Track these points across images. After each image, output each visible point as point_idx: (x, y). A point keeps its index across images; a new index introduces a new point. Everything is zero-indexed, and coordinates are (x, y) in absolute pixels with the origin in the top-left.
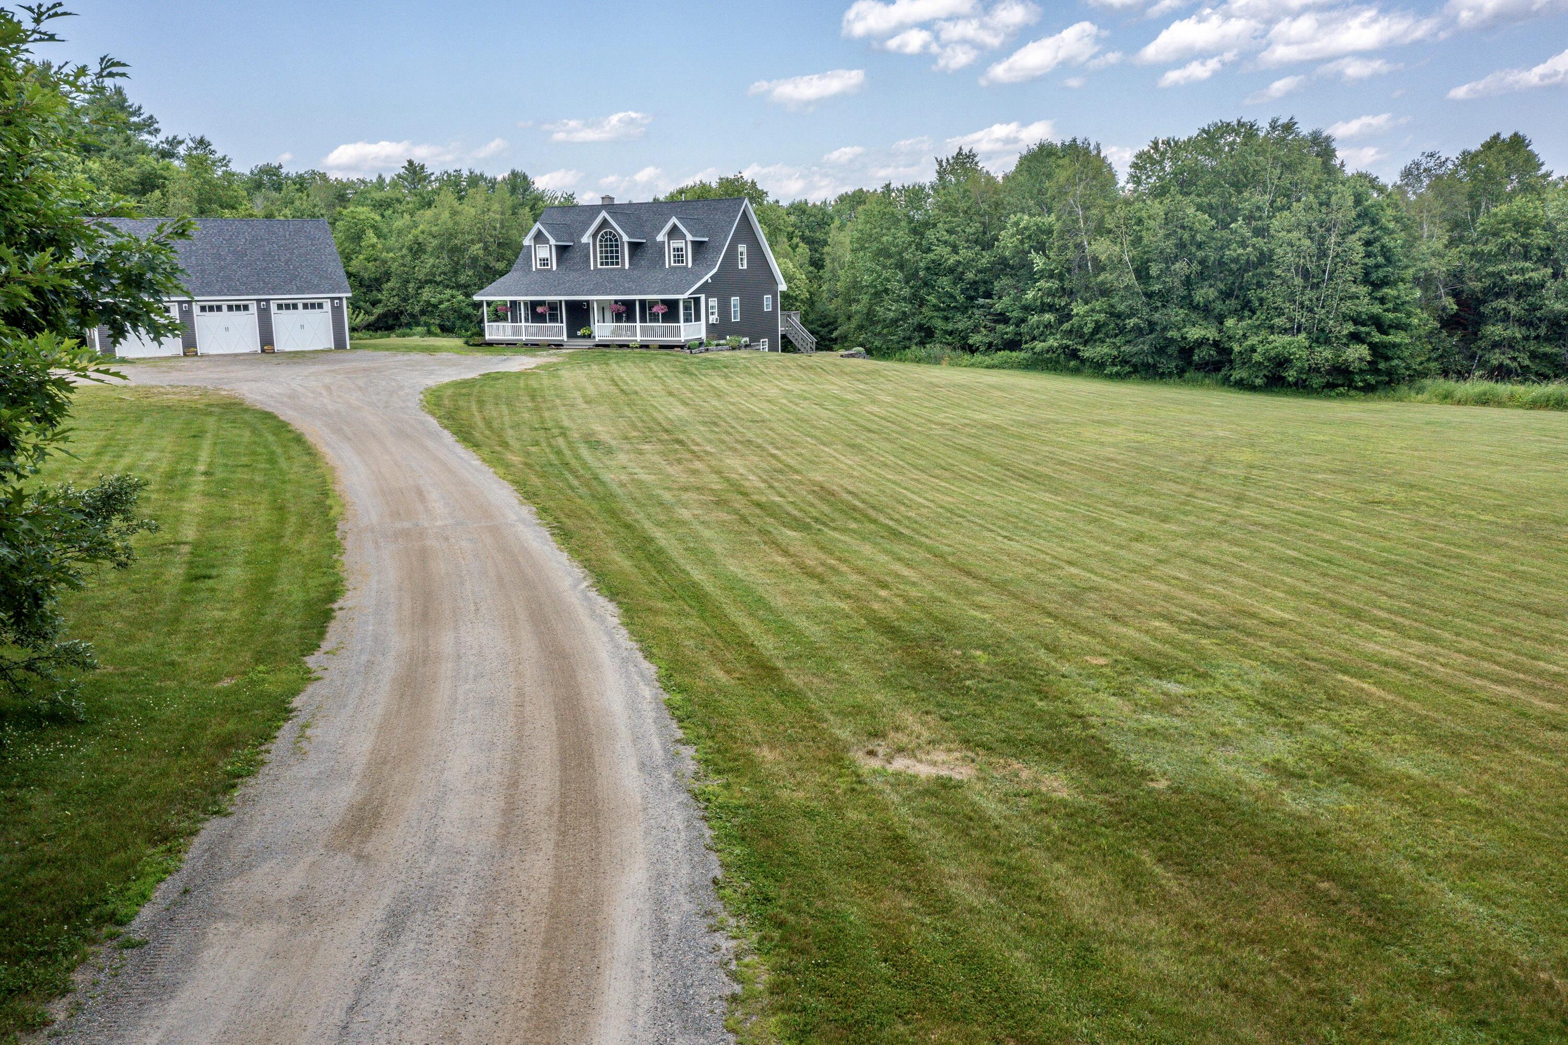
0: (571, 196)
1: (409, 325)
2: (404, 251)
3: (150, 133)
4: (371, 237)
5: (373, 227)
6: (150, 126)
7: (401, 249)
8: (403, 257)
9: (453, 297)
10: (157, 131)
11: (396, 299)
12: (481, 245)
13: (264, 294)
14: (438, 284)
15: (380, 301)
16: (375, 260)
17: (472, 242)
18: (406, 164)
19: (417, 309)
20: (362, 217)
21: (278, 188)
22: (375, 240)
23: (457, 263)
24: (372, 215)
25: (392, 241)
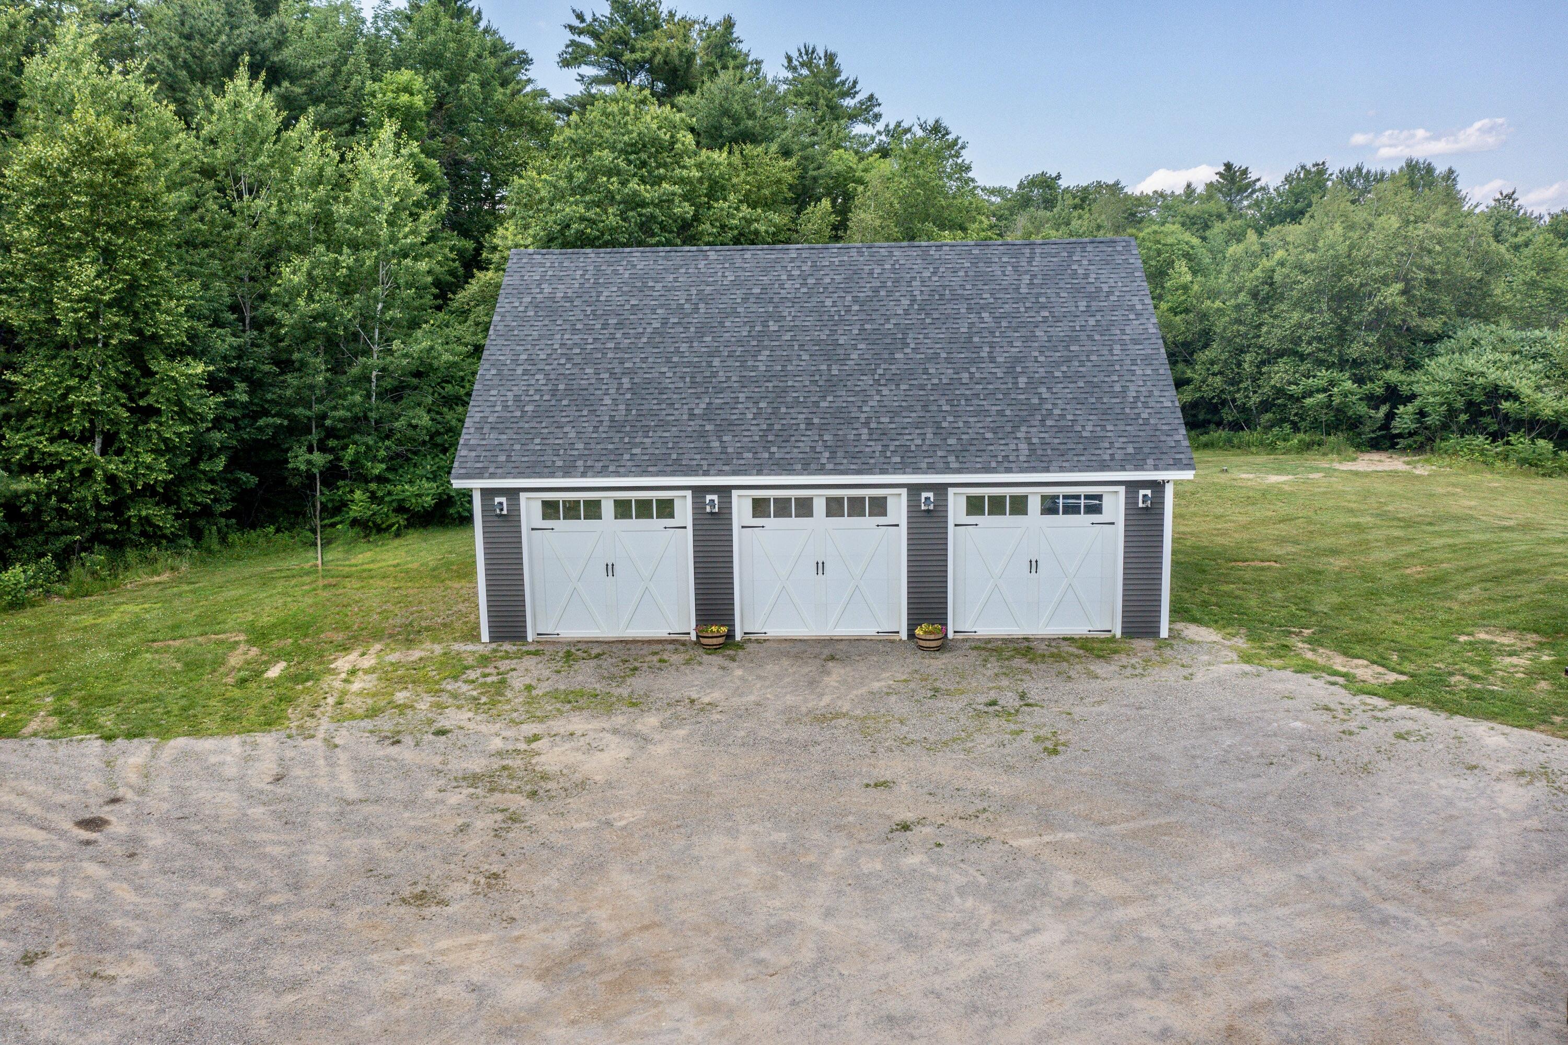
0: (1509, 197)
1: (1236, 427)
2: (1242, 297)
3: (867, 121)
4: (1182, 272)
5: (1187, 256)
6: (867, 110)
7: (1236, 294)
8: (1238, 308)
9: (1332, 383)
10: (877, 117)
11: (1218, 379)
12: (1400, 286)
13: (932, 469)
14: (1302, 357)
15: (1188, 382)
16: (1187, 311)
17: (1385, 281)
18: (1222, 169)
19: (1255, 399)
20: (1170, 240)
21: (1049, 203)
22: (1189, 278)
23: (1346, 321)
24: (1187, 236)
25: (1221, 281)
